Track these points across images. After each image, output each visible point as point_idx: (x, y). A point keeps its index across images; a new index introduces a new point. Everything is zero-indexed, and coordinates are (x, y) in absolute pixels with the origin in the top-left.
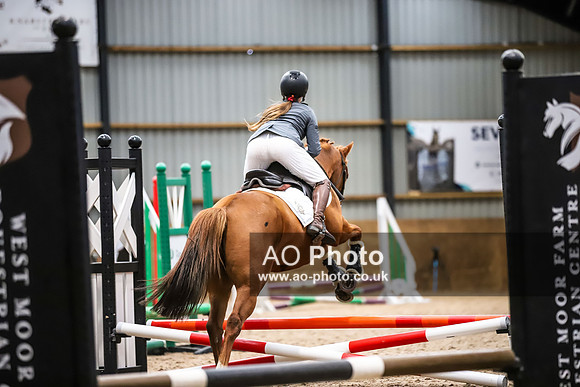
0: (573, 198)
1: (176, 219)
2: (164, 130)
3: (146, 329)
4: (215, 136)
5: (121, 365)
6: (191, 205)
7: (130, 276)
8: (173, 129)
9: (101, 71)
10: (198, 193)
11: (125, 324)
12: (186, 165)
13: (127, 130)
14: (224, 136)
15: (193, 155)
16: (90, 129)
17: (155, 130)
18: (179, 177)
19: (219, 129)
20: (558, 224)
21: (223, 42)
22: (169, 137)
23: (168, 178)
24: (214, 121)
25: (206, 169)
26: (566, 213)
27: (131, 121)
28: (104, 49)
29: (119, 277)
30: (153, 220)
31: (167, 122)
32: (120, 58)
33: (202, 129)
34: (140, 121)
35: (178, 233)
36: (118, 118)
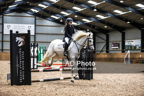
0: (85, 52)
1: (42, 52)
2: (41, 42)
3: (38, 64)
4: (47, 43)
5: (35, 68)
6: (43, 50)
7: (36, 58)
8: (42, 42)
9: (35, 36)
10: (44, 49)
11: (35, 63)
12: (43, 46)
13: (37, 42)
14: (48, 43)
15: (44, 45)
16: (33, 42)
17: (40, 42)
18: (42, 48)
19: (47, 42)
20: (83, 54)
21: (48, 33)
22: (42, 43)
23: (41, 47)
24: (47, 41)
25: (45, 47)
26: (84, 53)
27: (38, 41)
28: (35, 33)
29: (35, 58)
30: (39, 52)
31: (42, 41)
32: (37, 34)
33: (45, 42)
34: (39, 41)
35: (42, 54)
36: (36, 41)
